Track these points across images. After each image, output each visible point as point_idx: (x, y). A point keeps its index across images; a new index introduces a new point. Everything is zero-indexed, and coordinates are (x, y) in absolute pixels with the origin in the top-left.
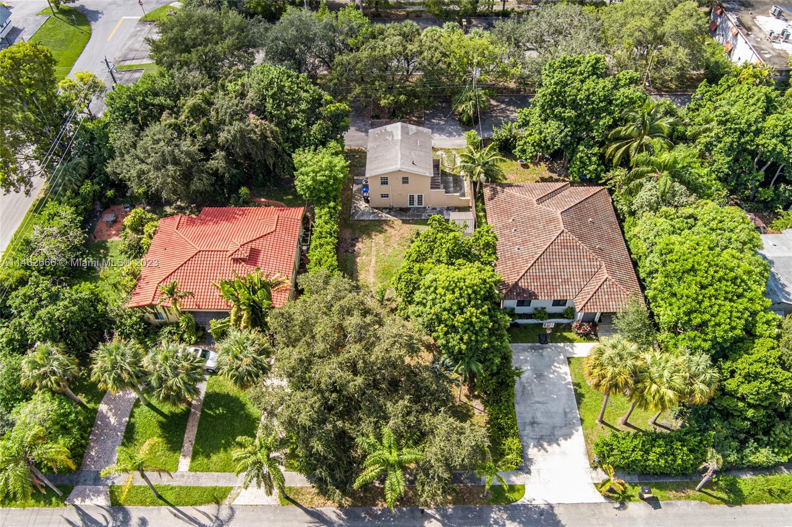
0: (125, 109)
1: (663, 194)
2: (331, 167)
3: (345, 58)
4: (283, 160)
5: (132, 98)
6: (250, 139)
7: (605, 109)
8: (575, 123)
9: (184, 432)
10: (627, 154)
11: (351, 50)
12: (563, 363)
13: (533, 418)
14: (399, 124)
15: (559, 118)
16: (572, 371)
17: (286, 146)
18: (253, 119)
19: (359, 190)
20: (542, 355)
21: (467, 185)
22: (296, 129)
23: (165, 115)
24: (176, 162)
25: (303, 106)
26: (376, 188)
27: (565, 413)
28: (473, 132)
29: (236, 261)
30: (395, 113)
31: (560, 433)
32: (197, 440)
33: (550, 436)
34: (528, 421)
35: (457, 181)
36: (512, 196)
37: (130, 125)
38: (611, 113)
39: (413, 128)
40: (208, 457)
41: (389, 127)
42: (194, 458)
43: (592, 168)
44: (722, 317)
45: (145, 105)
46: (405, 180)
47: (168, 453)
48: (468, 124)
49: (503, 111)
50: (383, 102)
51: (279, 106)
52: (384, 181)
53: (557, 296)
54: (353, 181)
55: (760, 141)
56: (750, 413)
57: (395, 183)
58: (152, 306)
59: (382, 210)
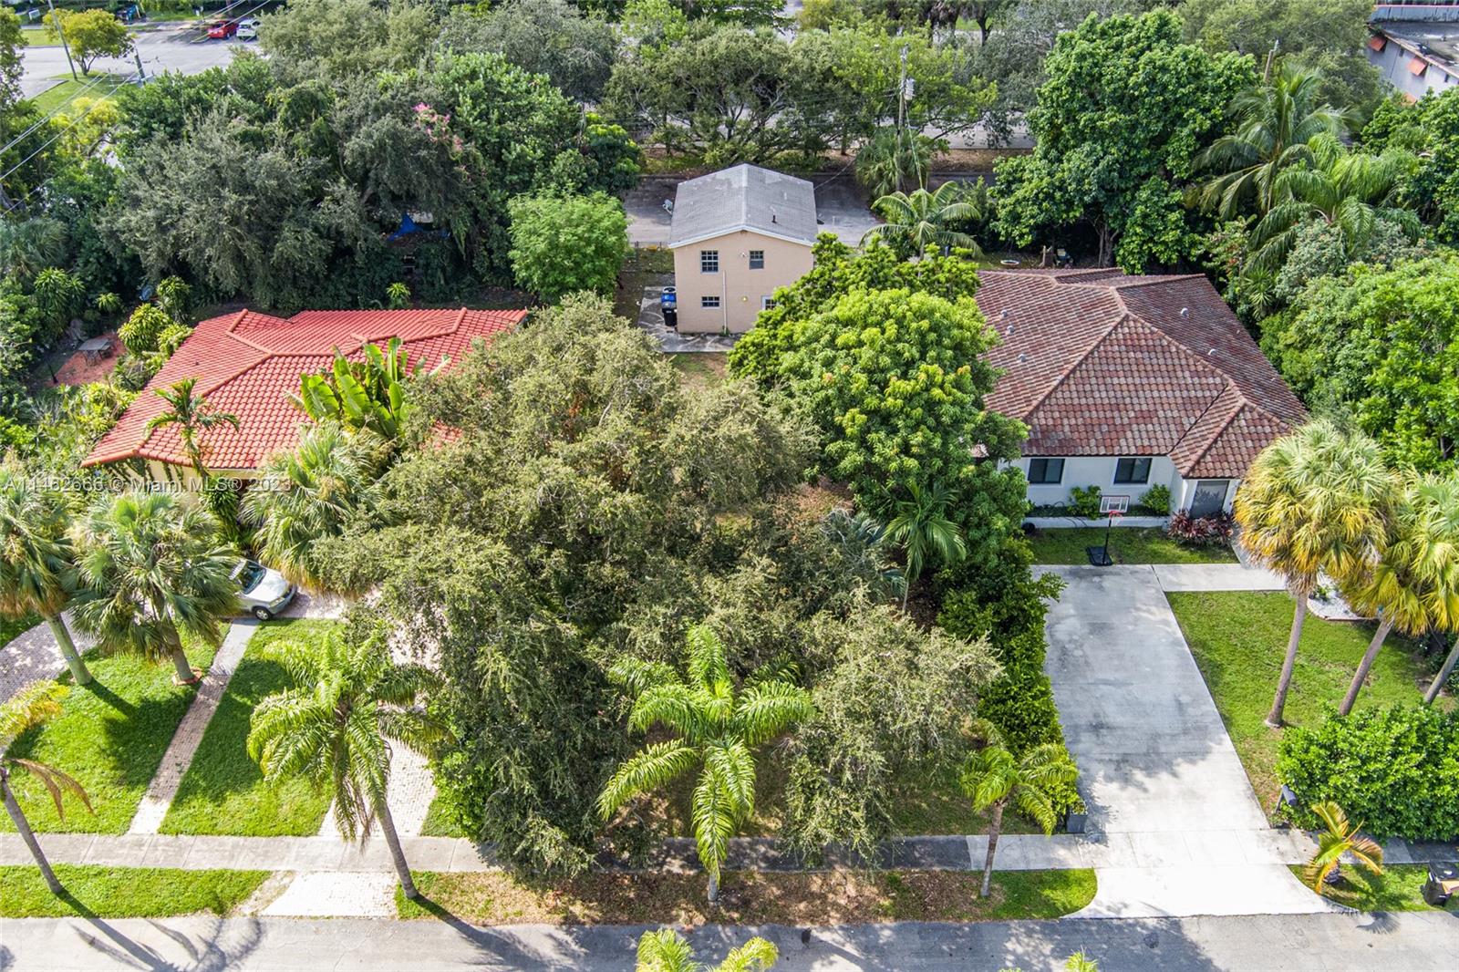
2: (590, 222)
3: (632, 67)
5: (172, 92)
6: (420, 163)
7: (1192, 101)
9: (167, 744)
10: (1248, 192)
12: (1156, 603)
13: (1096, 716)
14: (742, 169)
15: (1089, 136)
16: (1182, 618)
17: (494, 191)
18: (423, 113)
19: (655, 308)
20: (1101, 588)
22: (521, 162)
23: (237, 120)
26: (687, 280)
27: (1180, 706)
31: (1173, 749)
32: (197, 761)
33: (1147, 754)
34: (1083, 722)
38: (1205, 108)
39: (773, 175)
40: (218, 798)
42: (178, 802)
46: (757, 260)
47: (110, 791)
50: (709, 156)
52: (710, 262)
53: (1128, 446)
54: (641, 294)
57: (733, 265)
58: (139, 461)
59: (704, 337)
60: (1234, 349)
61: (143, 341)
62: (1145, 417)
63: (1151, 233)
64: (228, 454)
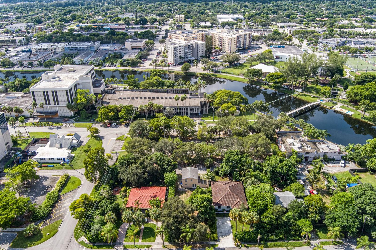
0: (123, 162)
1: (253, 182)
2: (173, 177)
3: (176, 151)
4: (160, 176)
5: (125, 160)
6: (154, 170)
7: (239, 163)
9: (140, 235)
10: (245, 173)
11: (177, 149)
12: (229, 221)
13: (221, 231)
14: (190, 167)
15: (229, 165)
16: (231, 223)
17: (162, 172)
18: (155, 165)
19: (180, 184)
20: (224, 219)
21: (207, 182)
22: (165, 168)
23: (133, 164)
24: (137, 175)
25: (166, 163)
26: (184, 182)
27: (229, 231)
28: (209, 169)
29: (151, 197)
30: (188, 165)
31: (227, 234)
32: (143, 236)
33: (225, 235)
35: (205, 182)
36: (218, 184)
38: (241, 164)
39: (193, 168)
40: (146, 239)
41: (187, 168)
42: (142, 240)
43: (238, 177)
44: (259, 204)
45: (128, 162)
46: (191, 180)
47: (136, 239)
48: (208, 167)
49: (218, 164)
50: (186, 162)
51: (160, 163)
52: (186, 181)
53: (227, 205)
54: (178, 182)
55: (277, 169)
56: (268, 226)
57: (189, 181)
58: (132, 207)
59: (185, 188)
60: (241, 194)
61: (125, 191)
62: (229, 202)
63: (236, 177)
64: (140, 207)
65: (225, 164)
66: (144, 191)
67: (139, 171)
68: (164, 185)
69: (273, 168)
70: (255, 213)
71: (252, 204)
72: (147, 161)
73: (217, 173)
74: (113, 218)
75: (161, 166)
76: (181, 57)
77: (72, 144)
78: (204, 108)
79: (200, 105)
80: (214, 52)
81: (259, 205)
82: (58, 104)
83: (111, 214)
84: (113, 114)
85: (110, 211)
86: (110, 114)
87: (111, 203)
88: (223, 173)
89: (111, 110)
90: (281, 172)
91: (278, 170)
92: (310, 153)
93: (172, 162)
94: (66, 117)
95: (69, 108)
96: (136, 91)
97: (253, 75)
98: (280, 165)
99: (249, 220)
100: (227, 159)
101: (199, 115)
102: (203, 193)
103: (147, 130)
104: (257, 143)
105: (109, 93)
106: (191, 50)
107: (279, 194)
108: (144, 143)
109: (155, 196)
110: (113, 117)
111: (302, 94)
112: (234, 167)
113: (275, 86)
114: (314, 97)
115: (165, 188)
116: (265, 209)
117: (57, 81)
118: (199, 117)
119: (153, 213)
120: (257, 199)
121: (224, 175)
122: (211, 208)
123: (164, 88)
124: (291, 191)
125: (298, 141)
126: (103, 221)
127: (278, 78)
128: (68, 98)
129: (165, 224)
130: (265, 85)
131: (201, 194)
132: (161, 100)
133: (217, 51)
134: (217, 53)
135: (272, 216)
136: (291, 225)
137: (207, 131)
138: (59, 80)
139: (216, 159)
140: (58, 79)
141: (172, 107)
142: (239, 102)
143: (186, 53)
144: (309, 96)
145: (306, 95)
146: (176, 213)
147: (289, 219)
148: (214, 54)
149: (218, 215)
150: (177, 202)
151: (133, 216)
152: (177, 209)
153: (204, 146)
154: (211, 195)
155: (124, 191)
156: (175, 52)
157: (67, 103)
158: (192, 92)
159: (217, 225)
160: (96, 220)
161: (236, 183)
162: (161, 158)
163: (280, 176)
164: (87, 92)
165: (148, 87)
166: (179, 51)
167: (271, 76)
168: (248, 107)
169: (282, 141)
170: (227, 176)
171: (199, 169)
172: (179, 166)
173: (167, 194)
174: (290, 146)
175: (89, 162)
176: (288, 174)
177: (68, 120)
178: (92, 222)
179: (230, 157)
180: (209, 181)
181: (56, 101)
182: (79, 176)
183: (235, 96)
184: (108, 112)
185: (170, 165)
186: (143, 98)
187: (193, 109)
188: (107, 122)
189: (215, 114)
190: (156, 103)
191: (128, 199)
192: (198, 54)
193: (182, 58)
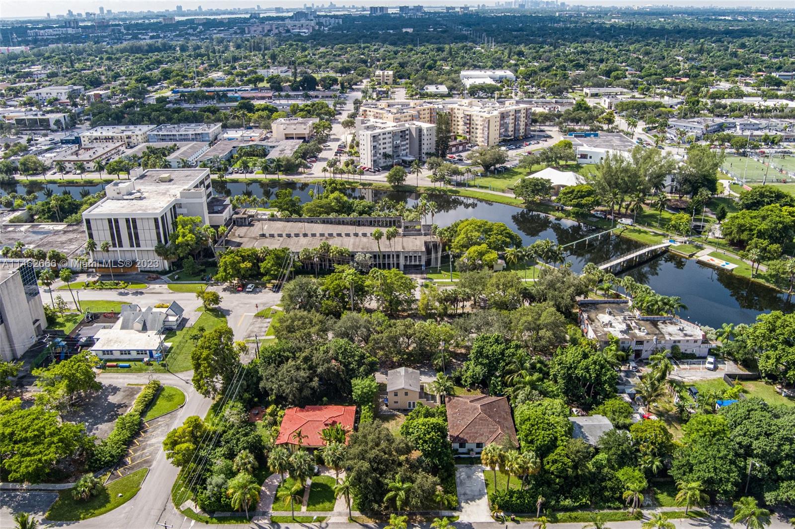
0: (270, 357)
1: (528, 395)
2: (370, 386)
3: (376, 336)
4: (344, 384)
5: (273, 352)
6: (333, 373)
7: (502, 359)
8: (490, 366)
9: (303, 497)
10: (513, 380)
11: (379, 333)
12: (481, 472)
13: (465, 492)
14: (403, 368)
15: (481, 364)
16: (485, 475)
17: (348, 377)
18: (334, 362)
19: (383, 401)
20: (470, 469)
21: (438, 398)
22: (353, 369)
23: (290, 361)
24: (297, 381)
25: (356, 358)
26: (390, 397)
27: (480, 490)
28: (441, 373)
29: (326, 425)
30: (400, 366)
31: (476, 498)
32: (309, 500)
33: (472, 499)
34: (462, 492)
35: (433, 398)
36: (458, 400)
37: (273, 365)
38: (504, 361)
39: (410, 370)
40: (315, 506)
41: (398, 370)
42: (308, 506)
43: (499, 388)
45: (280, 356)
46: (406, 394)
47: (296, 505)
48: (439, 371)
49: (459, 365)
50: (395, 359)
51: (344, 358)
52: (396, 395)
53: (477, 441)
54: (380, 397)
55: (576, 372)
56: (557, 480)
57: (401, 395)
58: (287, 444)
59: (394, 410)
60: (504, 419)
61: (273, 414)
62: (481, 435)
63: (495, 387)
64: (305, 442)
65: (473, 362)
66: (311, 413)
67: (302, 373)
68: (351, 403)
69: (569, 369)
70: (532, 454)
71: (526, 436)
72: (318, 356)
73: (458, 381)
74: (250, 462)
75: (346, 366)
76: (386, 156)
77: (166, 323)
78: (433, 255)
79: (424, 249)
80: (454, 146)
81: (539, 437)
82: (138, 245)
83: (247, 456)
84: (249, 265)
85: (245, 449)
86: (242, 265)
87: (246, 435)
88: (469, 380)
89: (244, 259)
90: (585, 376)
91: (579, 372)
92: (645, 342)
93: (368, 357)
94: (153, 272)
95: (159, 254)
96: (296, 221)
97: (533, 191)
98: (584, 363)
99: (520, 467)
100: (477, 352)
101: (423, 268)
102: (428, 414)
103: (317, 298)
104: (538, 322)
105: (241, 226)
106: (408, 141)
107: (582, 421)
108: (311, 321)
109: (334, 423)
110: (249, 272)
111: (632, 228)
112: (491, 368)
113: (577, 213)
114: (656, 234)
115: (354, 408)
116: (552, 445)
117: (136, 199)
118: (422, 273)
119: (330, 452)
120: (536, 427)
121: (472, 385)
122: (445, 445)
123: (352, 216)
124: (605, 414)
125: (620, 318)
126: (231, 470)
127: (582, 197)
128: (158, 234)
129: (353, 474)
130: (558, 210)
131: (426, 417)
132: (346, 239)
133: (461, 144)
134: (461, 148)
135: (566, 460)
136: (603, 479)
137: (438, 300)
138: (140, 198)
139: (455, 355)
140: (138, 195)
141: (367, 252)
142: (504, 242)
143: (396, 147)
144: (645, 232)
145: (640, 232)
146: (375, 451)
147: (600, 467)
148: (454, 149)
149: (460, 460)
150: (377, 432)
151: (291, 459)
152: (378, 445)
153: (433, 326)
154: (446, 420)
155: (271, 415)
156: (375, 144)
157: (156, 243)
158: (409, 225)
159: (458, 480)
160: (215, 468)
161: (494, 398)
162: (346, 350)
163: (584, 385)
164: (197, 221)
165: (320, 213)
166: (381, 142)
167: (569, 193)
168: (521, 252)
169: (589, 318)
170: (478, 387)
171: (422, 373)
172: (381, 367)
173: (357, 420)
174: (605, 329)
175: (203, 356)
176: (598, 381)
177: (157, 278)
178: (208, 470)
179: (483, 348)
180: (441, 396)
181: (135, 239)
182: (181, 387)
183: (495, 232)
184: (239, 262)
185: (364, 364)
186: (310, 235)
187: (411, 257)
188: (235, 281)
189: (454, 267)
190: (336, 244)
191: (279, 428)
192: (420, 149)
193: (389, 156)
